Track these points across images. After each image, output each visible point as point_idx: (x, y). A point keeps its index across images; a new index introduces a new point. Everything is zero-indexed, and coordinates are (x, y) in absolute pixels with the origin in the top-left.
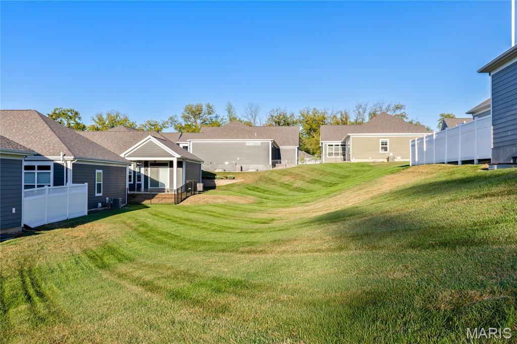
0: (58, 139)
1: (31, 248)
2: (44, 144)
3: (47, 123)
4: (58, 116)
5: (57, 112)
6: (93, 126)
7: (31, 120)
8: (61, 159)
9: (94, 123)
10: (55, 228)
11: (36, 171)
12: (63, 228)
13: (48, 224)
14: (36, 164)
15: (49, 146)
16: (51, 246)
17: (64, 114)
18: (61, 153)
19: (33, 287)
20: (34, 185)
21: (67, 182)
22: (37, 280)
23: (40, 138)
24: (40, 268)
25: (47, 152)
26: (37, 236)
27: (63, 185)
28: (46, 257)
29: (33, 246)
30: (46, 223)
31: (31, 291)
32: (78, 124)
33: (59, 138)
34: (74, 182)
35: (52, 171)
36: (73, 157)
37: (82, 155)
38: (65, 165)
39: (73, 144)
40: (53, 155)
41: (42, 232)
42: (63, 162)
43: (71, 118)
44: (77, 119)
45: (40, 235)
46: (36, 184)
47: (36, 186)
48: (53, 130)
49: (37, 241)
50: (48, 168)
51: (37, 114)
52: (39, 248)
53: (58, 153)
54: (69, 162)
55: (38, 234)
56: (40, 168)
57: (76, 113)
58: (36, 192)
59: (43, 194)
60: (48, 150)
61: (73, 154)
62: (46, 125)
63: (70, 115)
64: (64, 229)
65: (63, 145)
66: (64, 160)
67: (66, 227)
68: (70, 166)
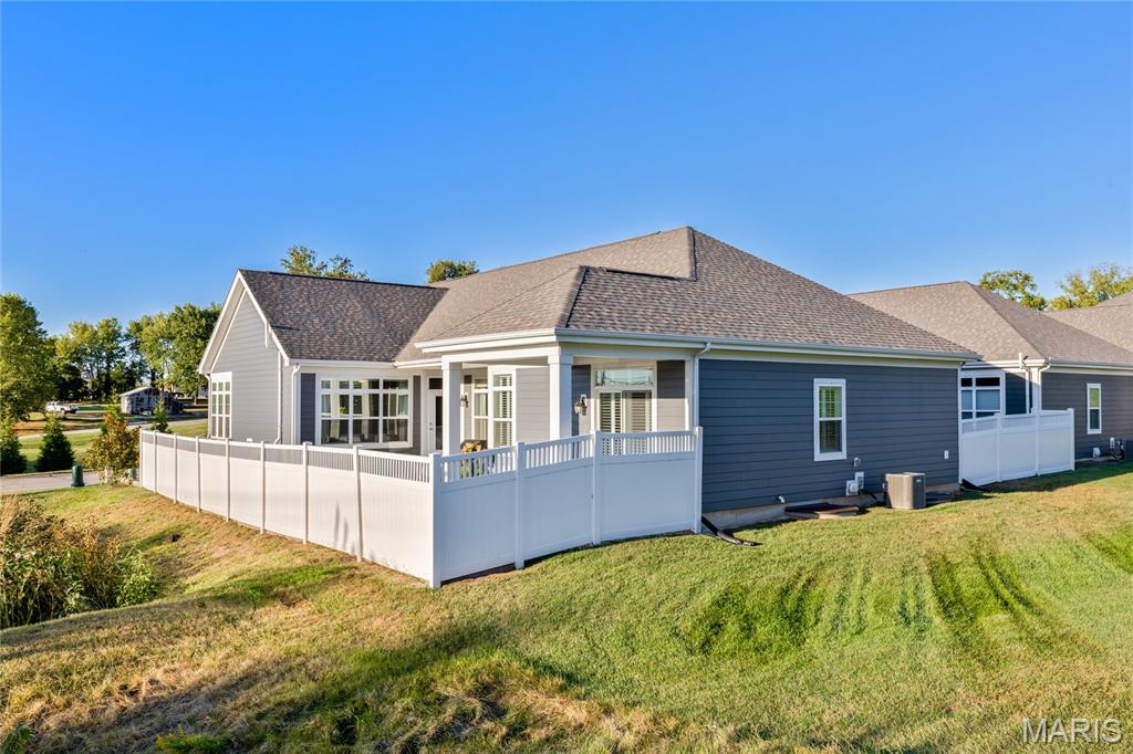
0: (1012, 329)
1: (984, 521)
2: (987, 339)
3: (988, 302)
4: (992, 286)
5: (989, 279)
6: (1062, 300)
7: (961, 298)
8: (1021, 365)
9: (1062, 293)
10: (1018, 490)
11: (974, 388)
12: (1032, 490)
13: (1003, 482)
14: (974, 375)
15: (996, 343)
16: (1020, 522)
17: (1001, 282)
18: (1020, 355)
19: (1007, 588)
20: (971, 413)
21: (1031, 406)
22: (1009, 576)
23: (978, 330)
24: (1007, 556)
25: (992, 353)
26: (989, 501)
27: (1024, 412)
28: (1015, 539)
29: (986, 517)
30: (1000, 481)
31: (1006, 593)
32: (1030, 298)
33: (1013, 326)
34: (1044, 407)
35: (1002, 387)
36: (1043, 361)
37: (1060, 357)
38: (1027, 378)
39: (1039, 336)
40: (1005, 358)
41: (996, 494)
42: (1024, 371)
43: (1015, 287)
44: (1028, 289)
45: (994, 500)
46: (974, 411)
47: (974, 415)
48: (1001, 315)
49: (991, 510)
50: (995, 381)
51: (971, 289)
52: (999, 522)
53: (1013, 355)
54: (1034, 371)
55: (990, 497)
56: (981, 382)
57: (1027, 278)
58: (975, 425)
59: (992, 427)
60: (993, 349)
61: (1042, 355)
62: (988, 306)
63: (1015, 282)
64: (1035, 493)
65: (1022, 340)
66: (1025, 366)
67: (1038, 489)
68: (1037, 379)
